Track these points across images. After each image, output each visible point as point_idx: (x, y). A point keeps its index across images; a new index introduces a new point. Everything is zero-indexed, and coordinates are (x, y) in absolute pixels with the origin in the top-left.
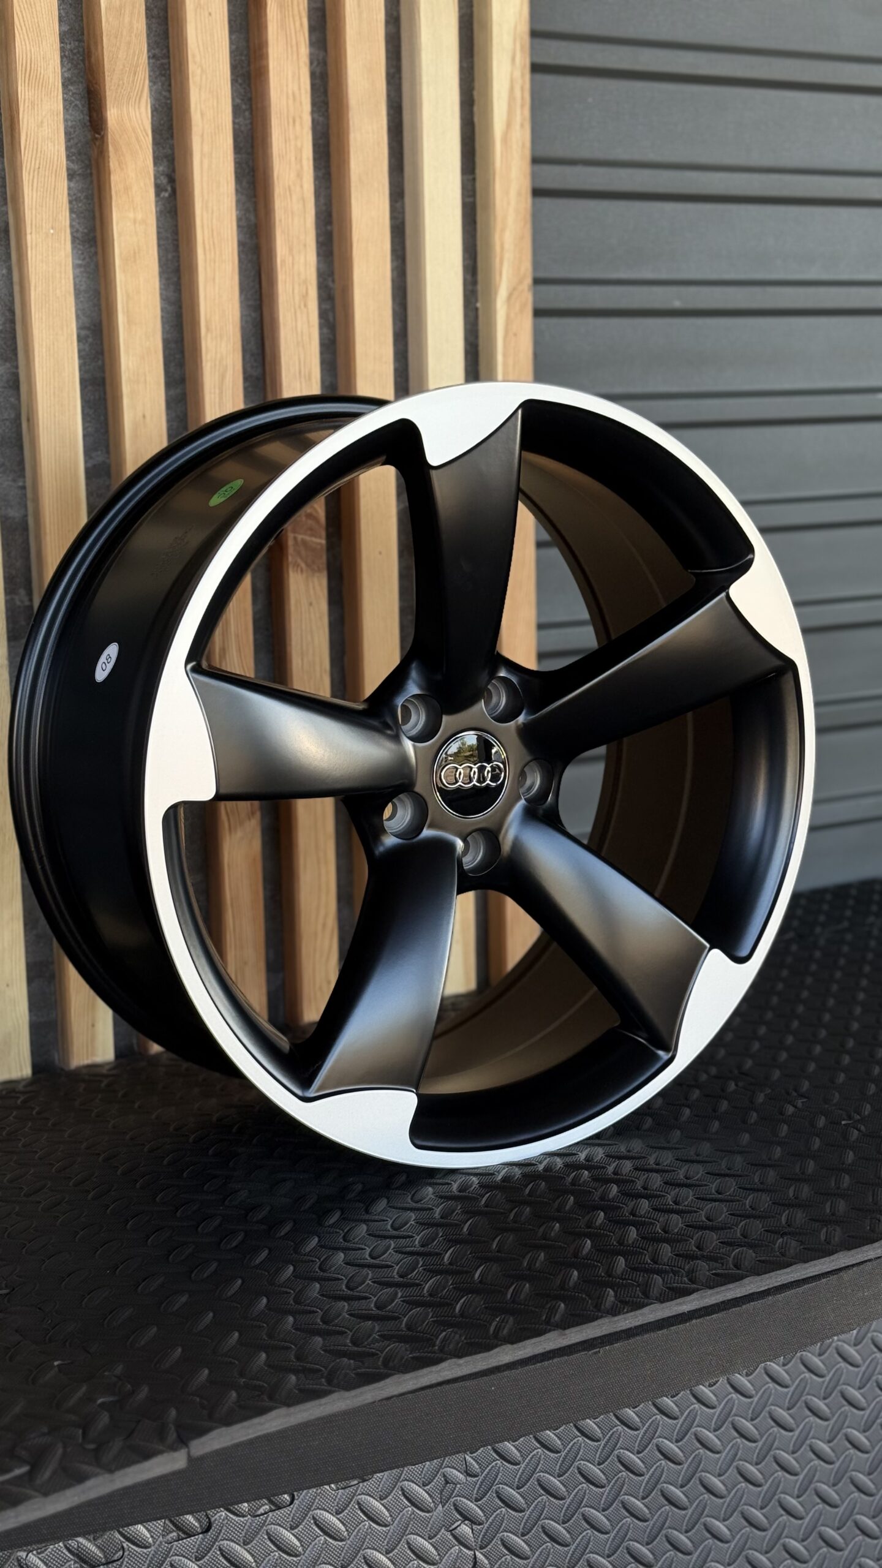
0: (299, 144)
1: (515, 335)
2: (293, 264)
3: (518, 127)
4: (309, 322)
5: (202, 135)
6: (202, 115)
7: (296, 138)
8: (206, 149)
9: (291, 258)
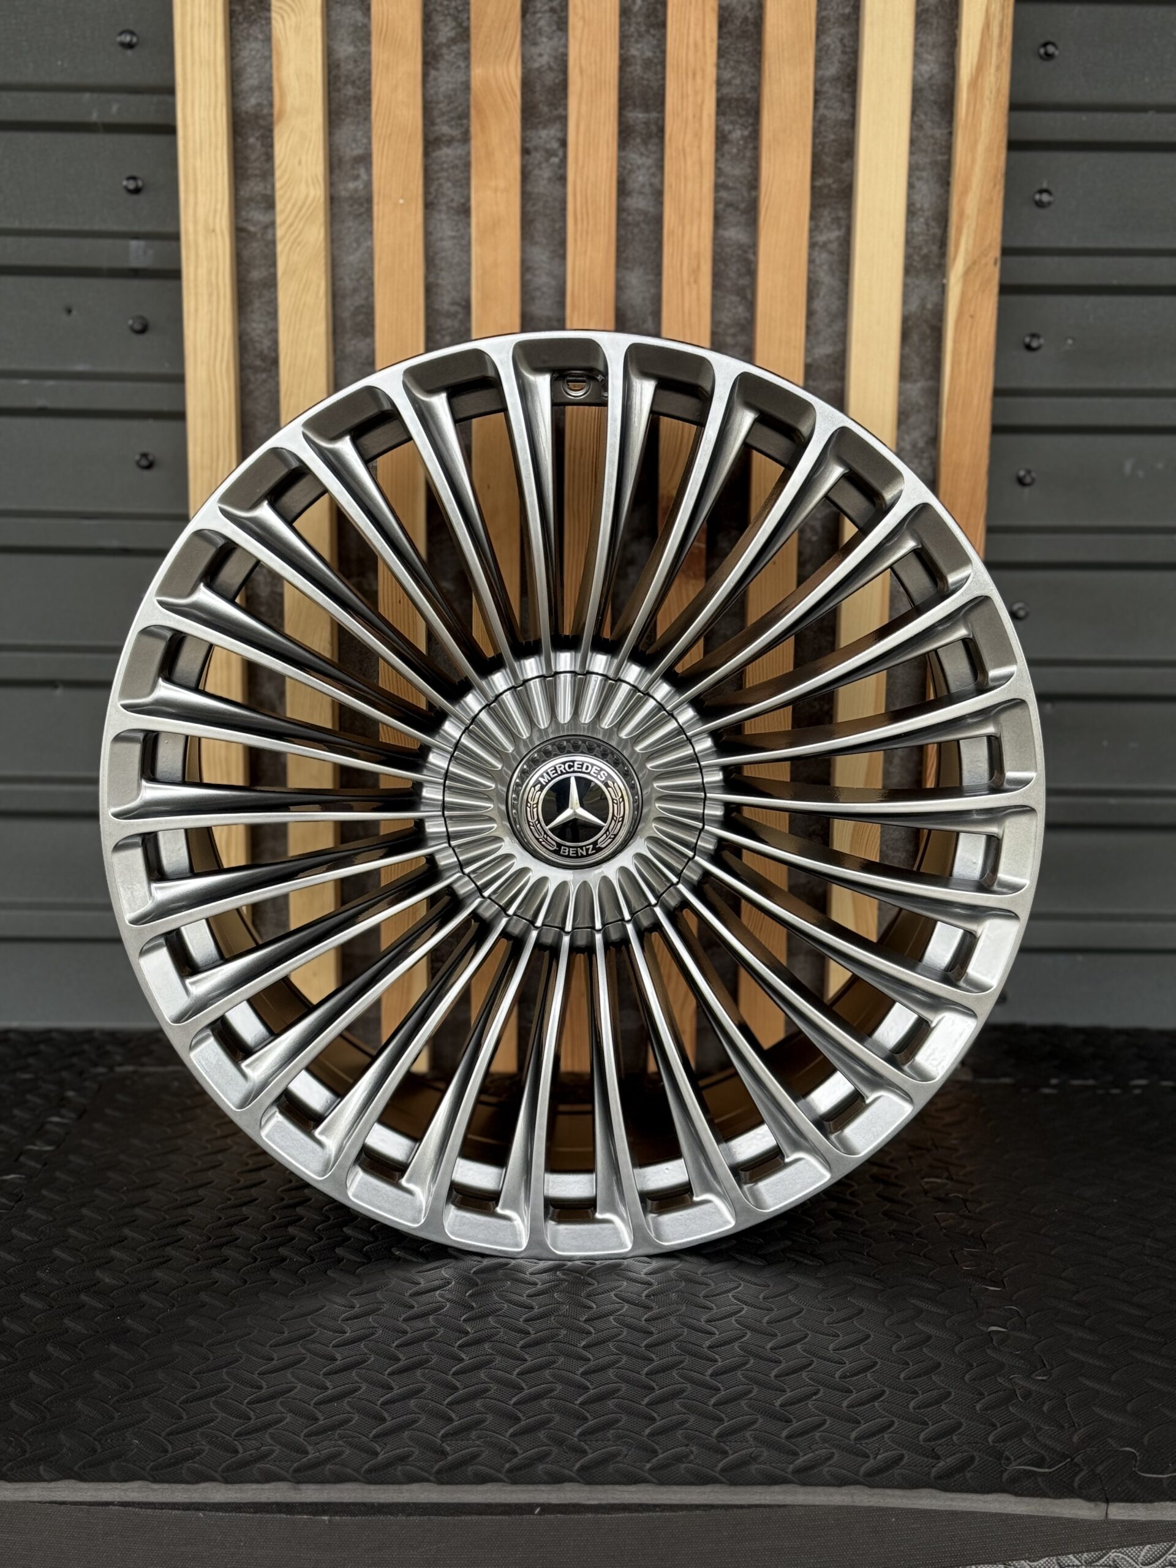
0: (699, 101)
1: (972, 316)
2: (683, 235)
3: (993, 70)
4: (699, 299)
5: (581, 96)
6: (581, 71)
7: (696, 93)
8: (584, 109)
9: (680, 229)
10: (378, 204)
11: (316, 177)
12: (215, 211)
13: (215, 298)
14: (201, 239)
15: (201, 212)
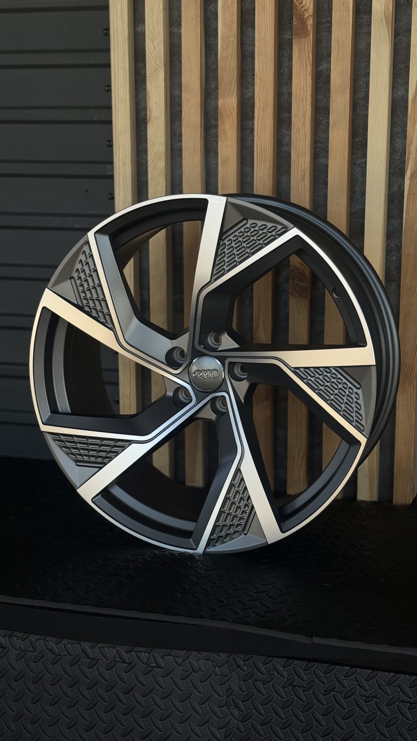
0: (305, 110)
4: (305, 188)
6: (259, 99)
7: (303, 107)
8: (260, 115)
10: (184, 152)
11: (162, 142)
12: (126, 156)
13: (126, 188)
14: (121, 166)
15: (121, 156)
